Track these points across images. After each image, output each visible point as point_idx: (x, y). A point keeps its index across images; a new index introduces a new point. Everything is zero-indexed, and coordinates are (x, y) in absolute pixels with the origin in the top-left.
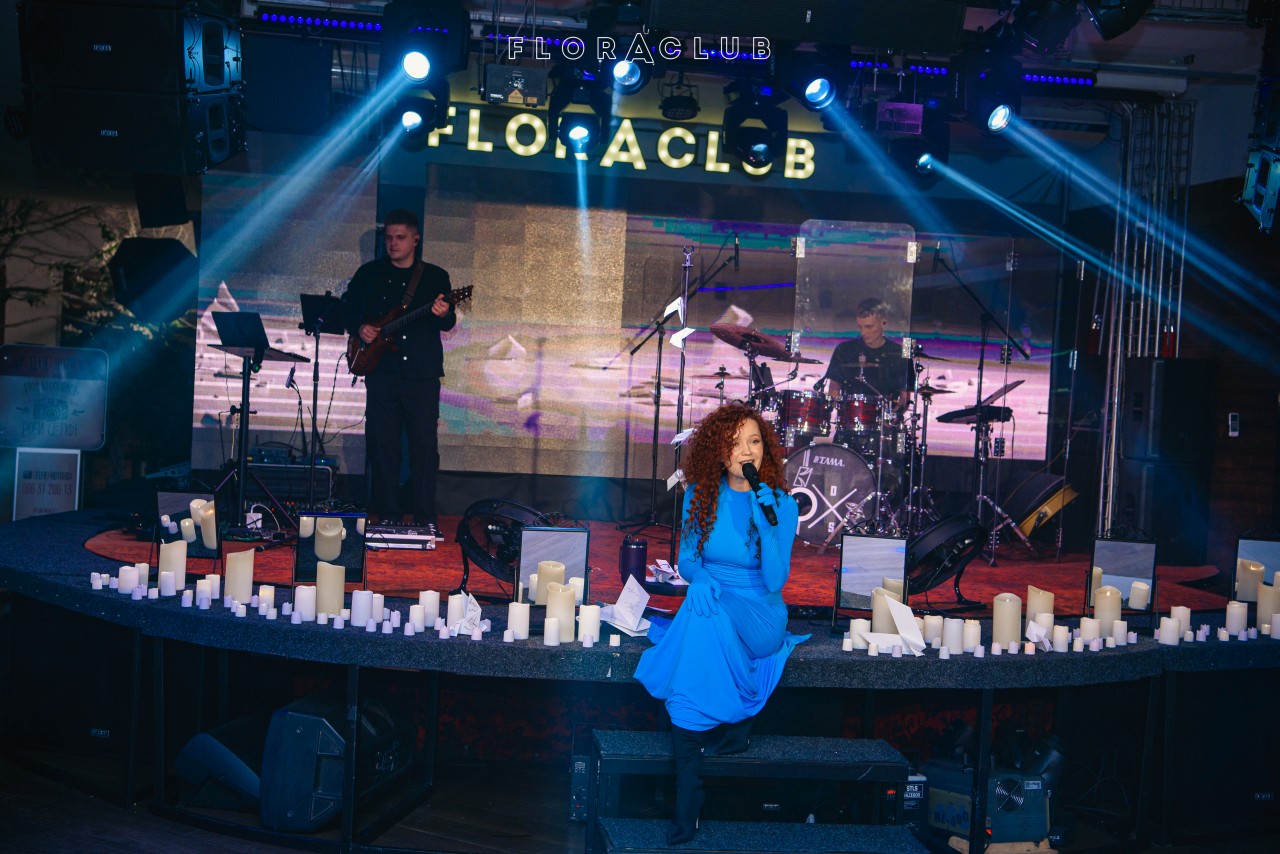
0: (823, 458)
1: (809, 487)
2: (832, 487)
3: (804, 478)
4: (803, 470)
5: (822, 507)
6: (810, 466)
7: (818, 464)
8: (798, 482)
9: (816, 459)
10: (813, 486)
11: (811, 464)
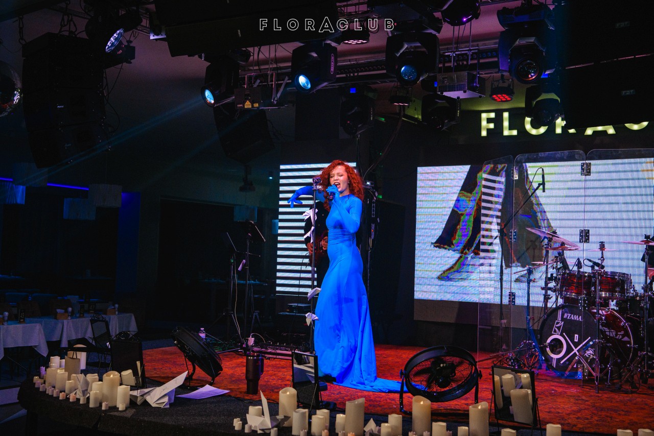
0: (569, 315)
1: (562, 335)
2: (576, 335)
3: (559, 328)
4: (558, 323)
5: (569, 349)
6: (562, 321)
7: (566, 319)
8: (555, 331)
9: (566, 315)
10: (564, 334)
11: (563, 319)
